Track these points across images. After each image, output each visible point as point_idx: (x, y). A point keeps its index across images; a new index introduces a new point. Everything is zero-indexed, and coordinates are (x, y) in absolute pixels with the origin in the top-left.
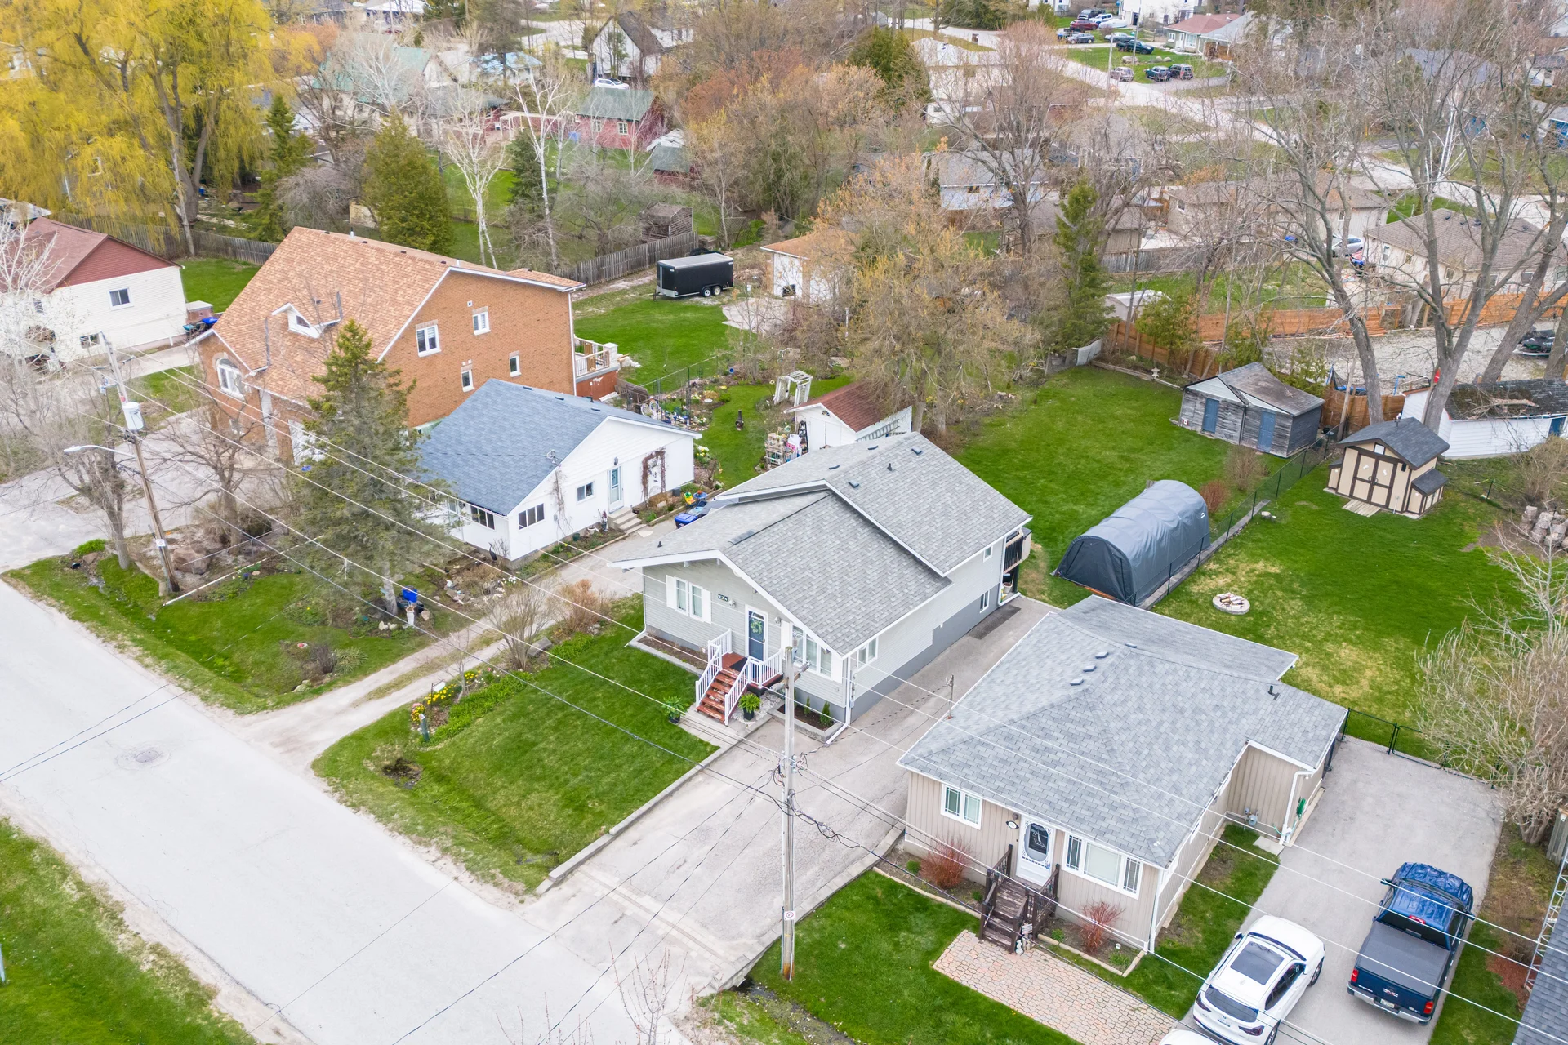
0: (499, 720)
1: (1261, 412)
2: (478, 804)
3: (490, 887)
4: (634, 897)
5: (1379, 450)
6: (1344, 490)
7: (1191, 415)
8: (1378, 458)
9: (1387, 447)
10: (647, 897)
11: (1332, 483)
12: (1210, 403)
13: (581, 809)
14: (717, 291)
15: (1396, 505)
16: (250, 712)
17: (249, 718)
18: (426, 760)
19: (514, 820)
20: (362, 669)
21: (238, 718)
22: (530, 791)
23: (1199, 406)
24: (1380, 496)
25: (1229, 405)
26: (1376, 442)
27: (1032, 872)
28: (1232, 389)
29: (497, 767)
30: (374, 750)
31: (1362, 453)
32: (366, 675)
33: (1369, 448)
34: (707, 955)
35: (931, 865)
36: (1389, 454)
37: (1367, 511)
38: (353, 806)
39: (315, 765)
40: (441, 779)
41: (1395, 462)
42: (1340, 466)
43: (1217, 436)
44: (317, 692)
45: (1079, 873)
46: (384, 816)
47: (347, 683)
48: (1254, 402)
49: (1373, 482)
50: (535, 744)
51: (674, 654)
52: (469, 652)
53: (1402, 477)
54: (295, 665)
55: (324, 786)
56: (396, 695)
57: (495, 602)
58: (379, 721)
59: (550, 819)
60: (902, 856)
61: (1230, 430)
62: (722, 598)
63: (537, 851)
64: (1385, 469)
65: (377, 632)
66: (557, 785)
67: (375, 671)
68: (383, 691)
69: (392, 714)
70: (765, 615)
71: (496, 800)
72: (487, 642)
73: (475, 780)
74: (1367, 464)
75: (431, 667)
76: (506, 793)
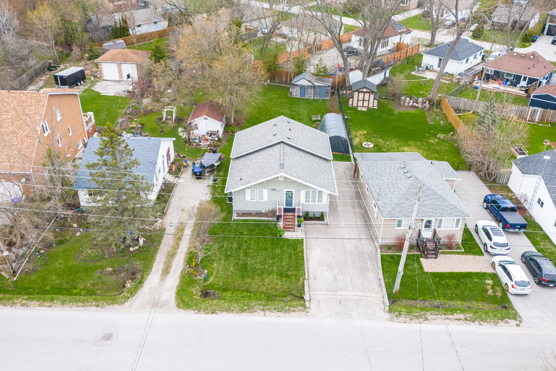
0: (223, 262)
1: (319, 87)
2: (248, 291)
3: (292, 313)
4: (335, 293)
5: (365, 90)
6: (355, 104)
7: (296, 93)
8: (364, 93)
9: (366, 88)
10: (339, 292)
11: (350, 103)
12: (303, 88)
13: (287, 276)
14: (82, 83)
15: (371, 105)
16: (124, 302)
17: (127, 304)
18: (212, 286)
19: (267, 290)
20: (147, 268)
21: (123, 306)
22: (263, 279)
23: (298, 89)
24: (366, 104)
25: (308, 87)
26: (363, 88)
27: (427, 234)
28: (309, 81)
29: (243, 277)
30: (193, 292)
31: (359, 92)
32: (151, 268)
33: (361, 90)
34: (374, 299)
35: (394, 246)
36: (368, 91)
37: (365, 109)
38: (212, 313)
39: (178, 306)
40: (225, 290)
41: (369, 93)
42: (353, 98)
43: (306, 97)
44: (141, 283)
45: (442, 229)
46: (229, 310)
47: (148, 274)
48: (317, 84)
49: (363, 100)
50: (246, 264)
51: (254, 216)
52: (178, 244)
53: (372, 97)
54: (114, 278)
55: (193, 312)
56: (172, 270)
57: (162, 224)
58: (181, 281)
59: (280, 284)
60: (382, 247)
61: (310, 95)
62: (273, 190)
63: (285, 296)
64: (367, 95)
65: (132, 252)
66: (270, 273)
67: (152, 266)
68: (166, 271)
69: (182, 277)
70: (293, 190)
71: (254, 287)
72: (179, 239)
73: (238, 284)
74: (361, 95)
75: (172, 255)
76: (255, 283)
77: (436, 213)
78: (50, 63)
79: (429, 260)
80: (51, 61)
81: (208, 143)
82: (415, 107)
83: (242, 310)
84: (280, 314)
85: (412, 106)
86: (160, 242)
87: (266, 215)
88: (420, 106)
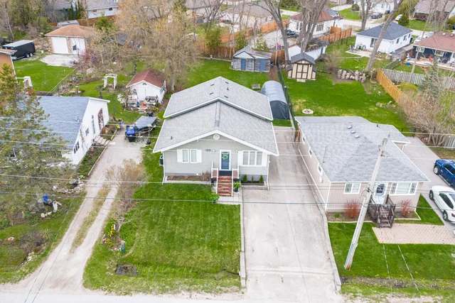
0: (146, 230)
1: (260, 60)
2: (173, 266)
3: (223, 294)
4: (276, 269)
5: (303, 62)
6: (294, 76)
7: (236, 66)
8: (303, 65)
9: (305, 60)
10: (281, 267)
11: (289, 75)
12: (243, 61)
13: (220, 248)
14: (31, 55)
15: (309, 78)
16: (20, 279)
17: (22, 282)
18: (130, 259)
19: (196, 265)
20: (55, 238)
21: (16, 285)
22: (192, 251)
23: (239, 62)
24: (304, 76)
25: (249, 60)
26: (302, 60)
27: (379, 200)
28: (249, 54)
29: (169, 248)
30: (106, 267)
31: (298, 64)
32: (61, 237)
33: (300, 62)
34: (322, 276)
36: (306, 63)
37: (303, 81)
38: (126, 294)
39: (85, 285)
40: (146, 264)
41: (308, 65)
42: (292, 70)
43: (246, 70)
44: (45, 255)
45: (395, 194)
46: (146, 290)
47: (56, 245)
48: (257, 57)
49: (302, 72)
50: (173, 233)
51: (187, 180)
52: (97, 210)
53: (311, 69)
54: (15, 249)
55: (102, 292)
56: (86, 240)
57: (84, 187)
58: (94, 253)
59: (211, 257)
60: (328, 214)
61: (250, 68)
62: (207, 150)
63: (217, 272)
64: (305, 67)
65: (43, 219)
66: (200, 244)
67: (63, 235)
68: (78, 242)
69: (96, 248)
70: (230, 151)
71: (180, 261)
72: (101, 204)
73: (162, 257)
74: (300, 67)
75: (88, 223)
76: (181, 256)
77: (390, 177)
78: (4, 39)
79: (382, 229)
80: (6, 37)
81: (146, 108)
82: (352, 79)
83: (164, 291)
84: (209, 295)
85: (349, 79)
86: (77, 208)
87: (199, 178)
88: (356, 78)
